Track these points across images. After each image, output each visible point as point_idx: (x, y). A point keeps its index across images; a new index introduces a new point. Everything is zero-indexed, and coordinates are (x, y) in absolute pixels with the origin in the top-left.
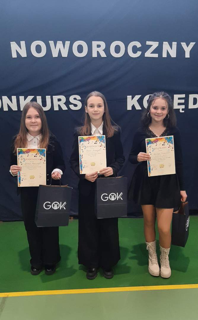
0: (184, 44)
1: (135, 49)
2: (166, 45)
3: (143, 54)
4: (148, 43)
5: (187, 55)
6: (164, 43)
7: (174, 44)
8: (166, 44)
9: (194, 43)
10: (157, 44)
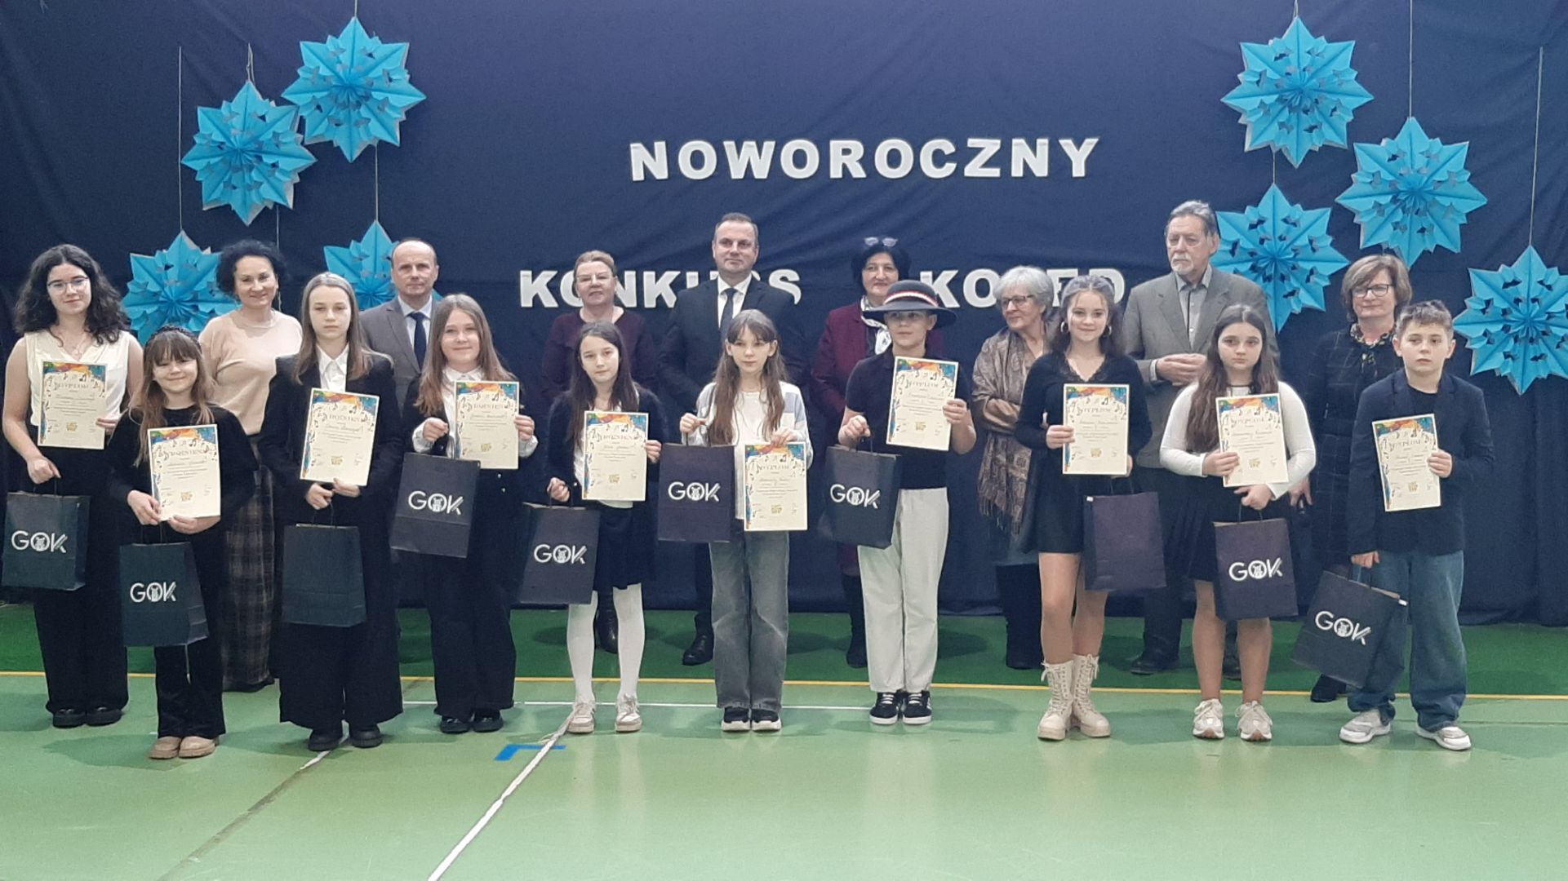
0: (1068, 144)
1: (939, 159)
2: (1019, 146)
3: (959, 170)
4: (972, 142)
5: (1079, 171)
6: (1015, 141)
7: (1043, 144)
8: (1017, 144)
9: (1095, 141)
10: (996, 144)
